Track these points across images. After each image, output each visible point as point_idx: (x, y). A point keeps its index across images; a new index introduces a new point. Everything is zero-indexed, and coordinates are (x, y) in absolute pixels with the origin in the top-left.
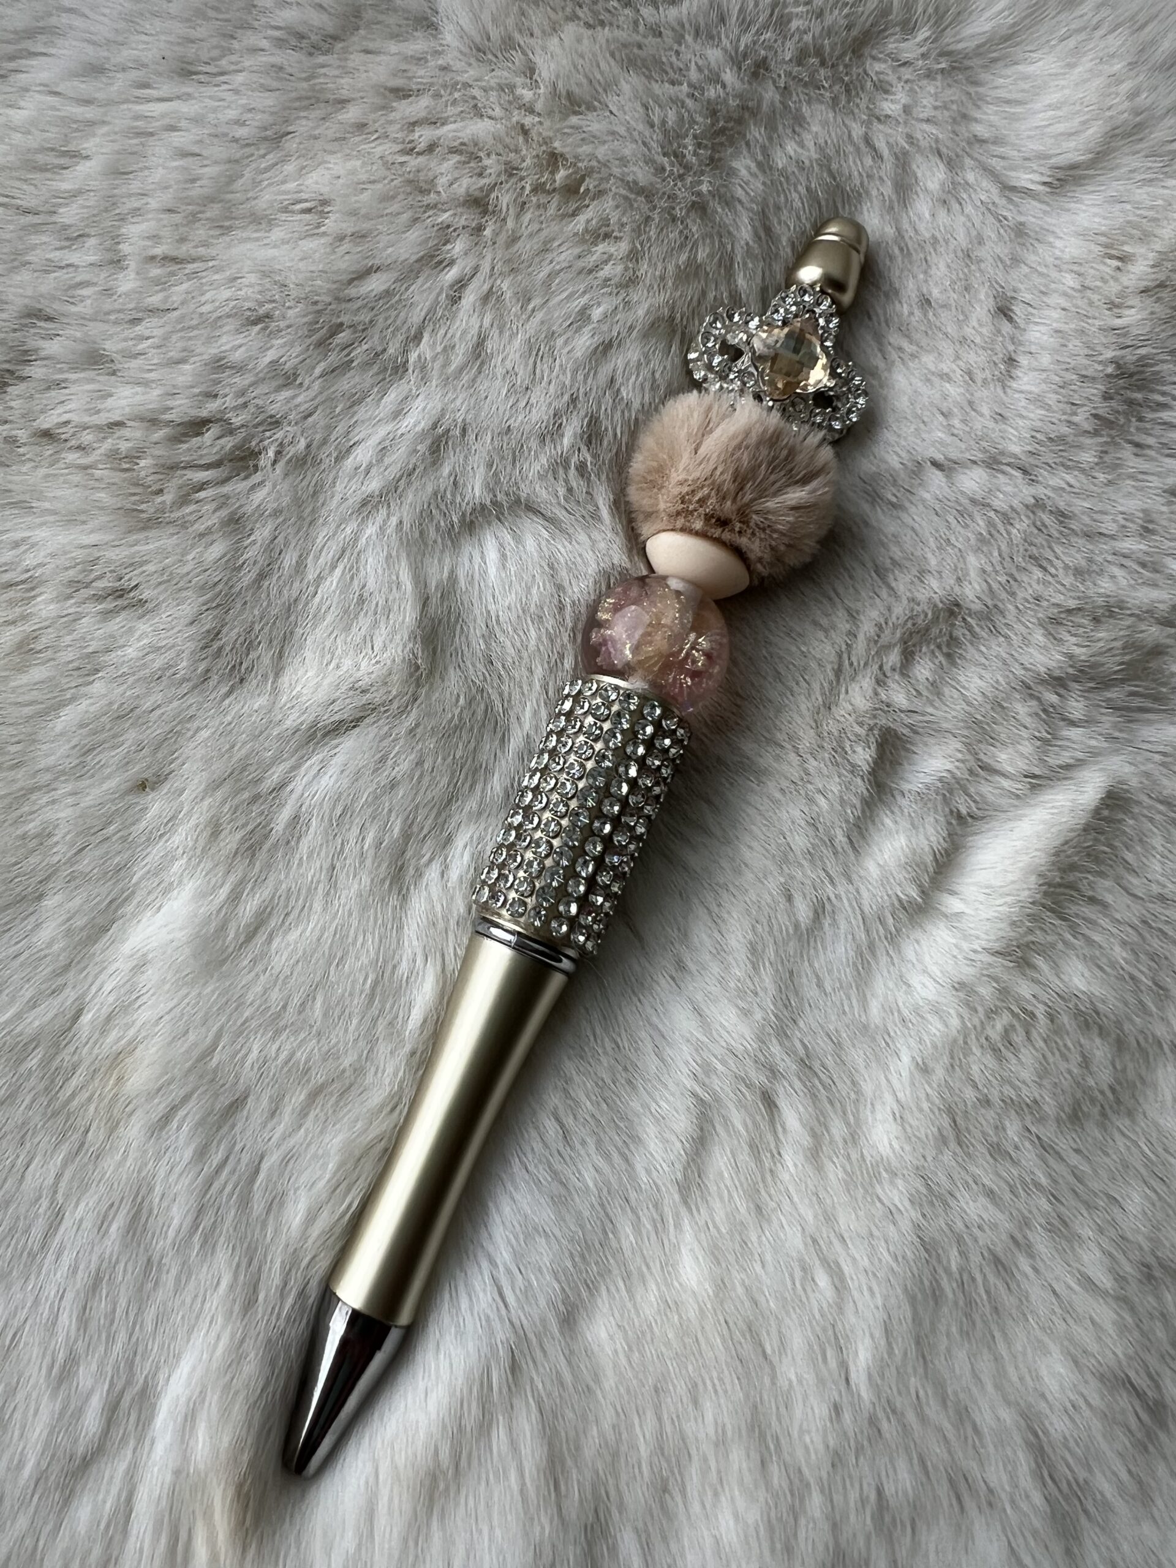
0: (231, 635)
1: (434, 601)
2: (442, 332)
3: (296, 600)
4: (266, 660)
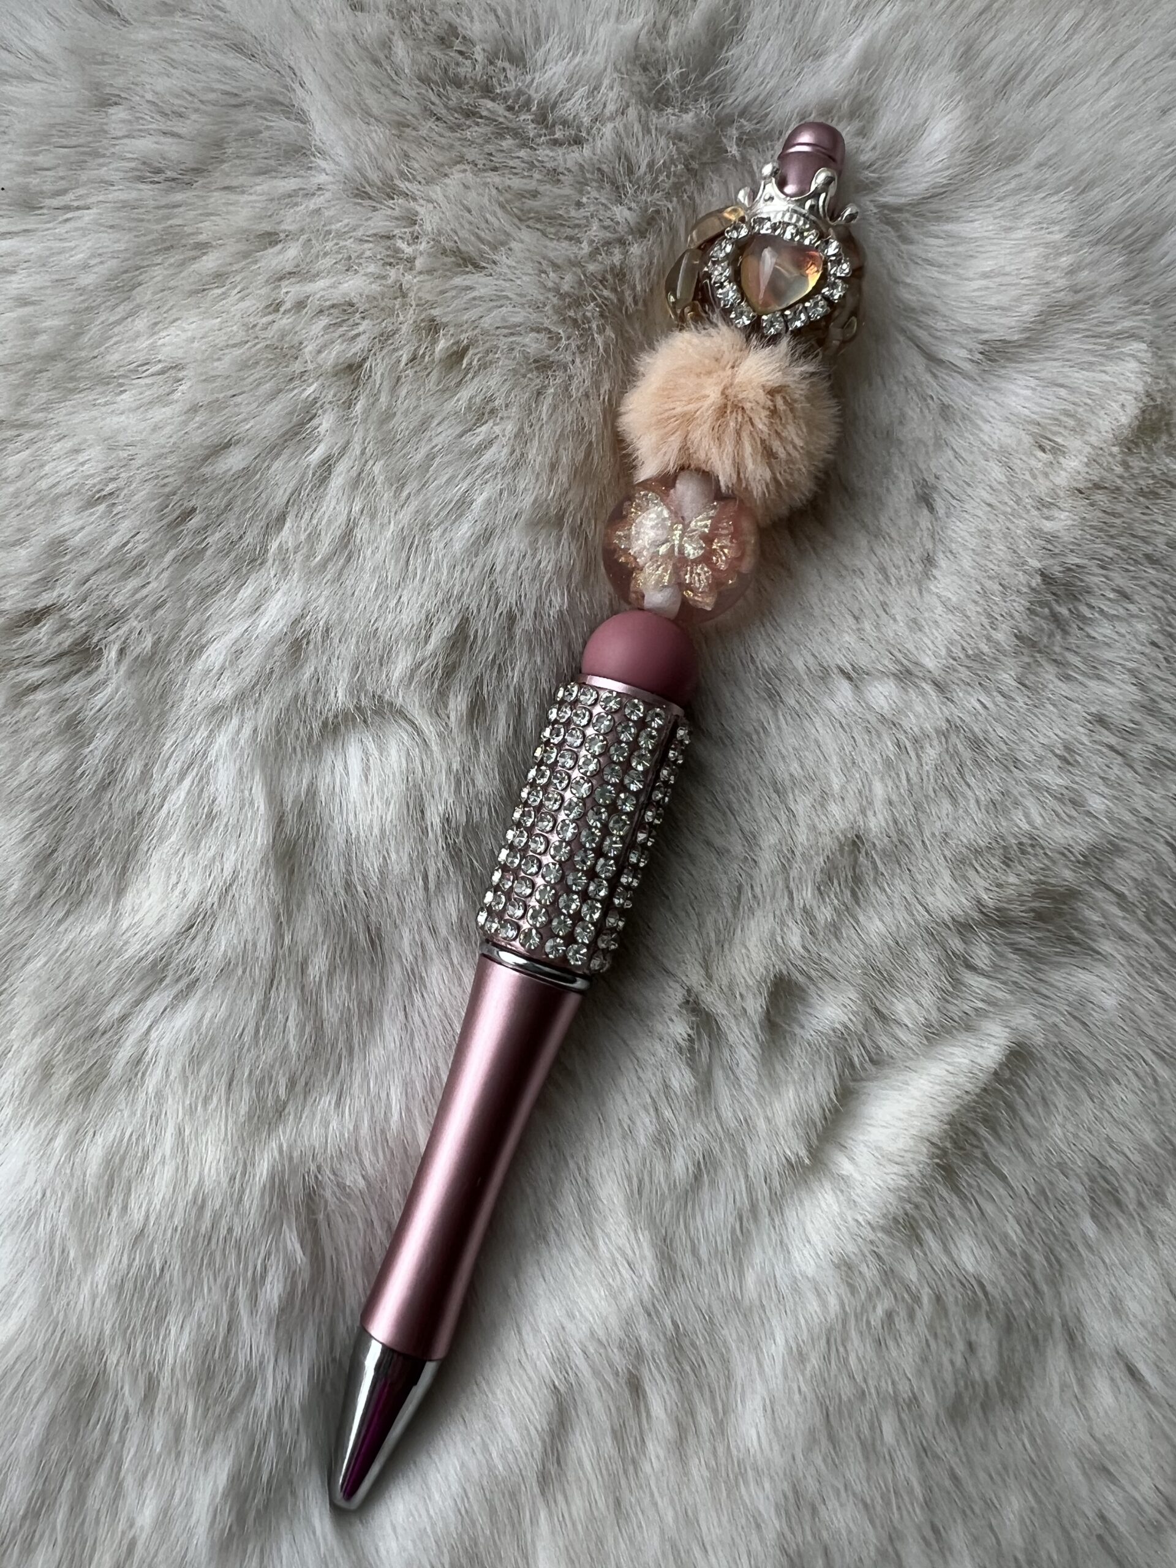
0: (67, 853)
1: (291, 819)
2: (307, 516)
3: (140, 813)
4: (107, 880)
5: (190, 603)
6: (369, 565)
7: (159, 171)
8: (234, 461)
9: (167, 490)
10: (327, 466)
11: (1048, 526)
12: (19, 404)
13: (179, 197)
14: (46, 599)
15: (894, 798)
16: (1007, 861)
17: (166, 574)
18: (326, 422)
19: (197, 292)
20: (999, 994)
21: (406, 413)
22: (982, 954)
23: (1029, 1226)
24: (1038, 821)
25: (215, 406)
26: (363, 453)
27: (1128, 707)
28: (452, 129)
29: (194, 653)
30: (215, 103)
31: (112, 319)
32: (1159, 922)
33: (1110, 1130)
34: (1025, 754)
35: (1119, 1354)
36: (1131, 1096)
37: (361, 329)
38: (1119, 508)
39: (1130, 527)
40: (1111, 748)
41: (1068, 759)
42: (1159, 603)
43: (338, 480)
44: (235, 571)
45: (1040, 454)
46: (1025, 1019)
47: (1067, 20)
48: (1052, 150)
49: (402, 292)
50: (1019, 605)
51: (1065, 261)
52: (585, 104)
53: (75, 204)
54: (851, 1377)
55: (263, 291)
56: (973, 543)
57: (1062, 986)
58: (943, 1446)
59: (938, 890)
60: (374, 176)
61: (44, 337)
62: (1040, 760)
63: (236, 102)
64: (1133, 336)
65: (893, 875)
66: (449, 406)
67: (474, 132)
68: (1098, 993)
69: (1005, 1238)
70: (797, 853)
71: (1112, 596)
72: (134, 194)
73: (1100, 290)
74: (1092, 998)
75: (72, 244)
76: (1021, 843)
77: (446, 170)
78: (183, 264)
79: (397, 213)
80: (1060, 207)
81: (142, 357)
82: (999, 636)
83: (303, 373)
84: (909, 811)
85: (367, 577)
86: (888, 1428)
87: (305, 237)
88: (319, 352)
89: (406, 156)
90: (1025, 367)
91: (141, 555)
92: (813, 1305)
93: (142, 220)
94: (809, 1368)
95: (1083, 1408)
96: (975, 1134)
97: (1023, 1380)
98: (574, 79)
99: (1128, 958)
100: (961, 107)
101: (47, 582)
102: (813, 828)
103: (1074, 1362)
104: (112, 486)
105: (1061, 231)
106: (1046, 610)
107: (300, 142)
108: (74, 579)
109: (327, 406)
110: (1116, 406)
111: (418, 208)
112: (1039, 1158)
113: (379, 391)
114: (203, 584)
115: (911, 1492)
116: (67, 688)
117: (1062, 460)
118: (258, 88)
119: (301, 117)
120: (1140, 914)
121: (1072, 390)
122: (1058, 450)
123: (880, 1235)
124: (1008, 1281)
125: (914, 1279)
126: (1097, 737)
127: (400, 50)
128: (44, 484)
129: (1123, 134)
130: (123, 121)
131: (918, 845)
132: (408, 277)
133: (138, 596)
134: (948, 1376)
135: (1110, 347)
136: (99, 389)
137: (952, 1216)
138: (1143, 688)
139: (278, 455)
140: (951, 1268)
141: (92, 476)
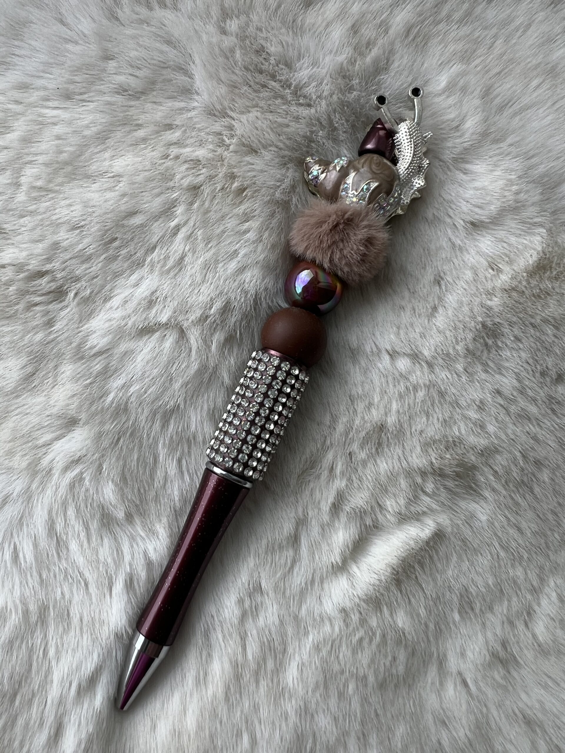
5: (108, 278)
6: (188, 274)
7: (126, 91)
8: (137, 220)
9: (106, 228)
10: (177, 229)
11: (489, 303)
12: (50, 181)
13: (132, 103)
14: (48, 267)
15: (401, 411)
16: (447, 448)
17: (100, 265)
18: (180, 210)
19: (133, 145)
20: (434, 506)
21: (216, 211)
22: (430, 487)
23: (430, 612)
24: (463, 432)
25: (133, 196)
26: (194, 226)
27: (511, 389)
28: (255, 91)
29: (107, 299)
30: (154, 65)
31: (96, 151)
32: (511, 485)
33: (473, 575)
34: (463, 403)
35: (460, 674)
36: (486, 562)
37: (202, 172)
38: (521, 301)
39: (525, 310)
40: (501, 405)
41: (481, 407)
42: (533, 345)
43: (181, 235)
44: (130, 267)
45: (491, 271)
46: (444, 519)
47: (535, 83)
48: (518, 139)
49: (222, 159)
50: (470, 336)
51: (515, 188)
52: (314, 90)
53: (88, 99)
54: (339, 663)
55: (162, 149)
56: (455, 305)
57: (464, 508)
58: (373, 699)
59: (414, 455)
60: (218, 107)
61: (65, 155)
62: (469, 406)
63: (164, 66)
64: (541, 225)
65: (395, 444)
66: (236, 211)
67: (265, 94)
68: (478, 512)
69: (418, 615)
70: (354, 429)
71: (512, 339)
72: (114, 99)
73: (529, 203)
74: (476, 515)
75: (84, 116)
76: (454, 441)
77: (250, 109)
78: (129, 132)
79: (226, 124)
80: (517, 164)
81: (105, 169)
82: (459, 348)
83: (173, 187)
84: (406, 418)
85: (187, 279)
86: (351, 687)
87: (183, 129)
88: (182, 179)
89: (233, 100)
90: (490, 231)
91: (91, 254)
92: (327, 628)
93: (115, 111)
94: (321, 654)
95: (440, 695)
96: (414, 567)
97: (415, 677)
98: (311, 78)
99: (495, 500)
100: (480, 114)
101: (49, 260)
102: (363, 418)
103: (440, 674)
104: (83, 223)
105: (515, 175)
106: (482, 341)
107: (189, 87)
108: (61, 260)
109: (181, 203)
110: (529, 255)
111: (235, 124)
112: (440, 583)
113: (206, 200)
114: (115, 271)
115: (355, 716)
116: (51, 307)
117: (501, 275)
118: (174, 61)
119: (191, 76)
120: (503, 481)
121: (509, 245)
122: (499, 271)
123: (362, 603)
124: (416, 634)
125: (375, 626)
126: (495, 399)
127: (238, 54)
128: (54, 218)
129: (551, 137)
130: (115, 67)
131: (408, 433)
132: (226, 153)
133: (87, 272)
134: (382, 669)
135: (529, 229)
136: (85, 180)
137: (397, 601)
138: (519, 381)
139: (157, 221)
140: (392, 623)
141: (75, 217)
